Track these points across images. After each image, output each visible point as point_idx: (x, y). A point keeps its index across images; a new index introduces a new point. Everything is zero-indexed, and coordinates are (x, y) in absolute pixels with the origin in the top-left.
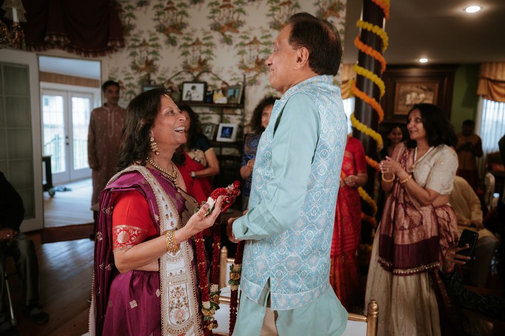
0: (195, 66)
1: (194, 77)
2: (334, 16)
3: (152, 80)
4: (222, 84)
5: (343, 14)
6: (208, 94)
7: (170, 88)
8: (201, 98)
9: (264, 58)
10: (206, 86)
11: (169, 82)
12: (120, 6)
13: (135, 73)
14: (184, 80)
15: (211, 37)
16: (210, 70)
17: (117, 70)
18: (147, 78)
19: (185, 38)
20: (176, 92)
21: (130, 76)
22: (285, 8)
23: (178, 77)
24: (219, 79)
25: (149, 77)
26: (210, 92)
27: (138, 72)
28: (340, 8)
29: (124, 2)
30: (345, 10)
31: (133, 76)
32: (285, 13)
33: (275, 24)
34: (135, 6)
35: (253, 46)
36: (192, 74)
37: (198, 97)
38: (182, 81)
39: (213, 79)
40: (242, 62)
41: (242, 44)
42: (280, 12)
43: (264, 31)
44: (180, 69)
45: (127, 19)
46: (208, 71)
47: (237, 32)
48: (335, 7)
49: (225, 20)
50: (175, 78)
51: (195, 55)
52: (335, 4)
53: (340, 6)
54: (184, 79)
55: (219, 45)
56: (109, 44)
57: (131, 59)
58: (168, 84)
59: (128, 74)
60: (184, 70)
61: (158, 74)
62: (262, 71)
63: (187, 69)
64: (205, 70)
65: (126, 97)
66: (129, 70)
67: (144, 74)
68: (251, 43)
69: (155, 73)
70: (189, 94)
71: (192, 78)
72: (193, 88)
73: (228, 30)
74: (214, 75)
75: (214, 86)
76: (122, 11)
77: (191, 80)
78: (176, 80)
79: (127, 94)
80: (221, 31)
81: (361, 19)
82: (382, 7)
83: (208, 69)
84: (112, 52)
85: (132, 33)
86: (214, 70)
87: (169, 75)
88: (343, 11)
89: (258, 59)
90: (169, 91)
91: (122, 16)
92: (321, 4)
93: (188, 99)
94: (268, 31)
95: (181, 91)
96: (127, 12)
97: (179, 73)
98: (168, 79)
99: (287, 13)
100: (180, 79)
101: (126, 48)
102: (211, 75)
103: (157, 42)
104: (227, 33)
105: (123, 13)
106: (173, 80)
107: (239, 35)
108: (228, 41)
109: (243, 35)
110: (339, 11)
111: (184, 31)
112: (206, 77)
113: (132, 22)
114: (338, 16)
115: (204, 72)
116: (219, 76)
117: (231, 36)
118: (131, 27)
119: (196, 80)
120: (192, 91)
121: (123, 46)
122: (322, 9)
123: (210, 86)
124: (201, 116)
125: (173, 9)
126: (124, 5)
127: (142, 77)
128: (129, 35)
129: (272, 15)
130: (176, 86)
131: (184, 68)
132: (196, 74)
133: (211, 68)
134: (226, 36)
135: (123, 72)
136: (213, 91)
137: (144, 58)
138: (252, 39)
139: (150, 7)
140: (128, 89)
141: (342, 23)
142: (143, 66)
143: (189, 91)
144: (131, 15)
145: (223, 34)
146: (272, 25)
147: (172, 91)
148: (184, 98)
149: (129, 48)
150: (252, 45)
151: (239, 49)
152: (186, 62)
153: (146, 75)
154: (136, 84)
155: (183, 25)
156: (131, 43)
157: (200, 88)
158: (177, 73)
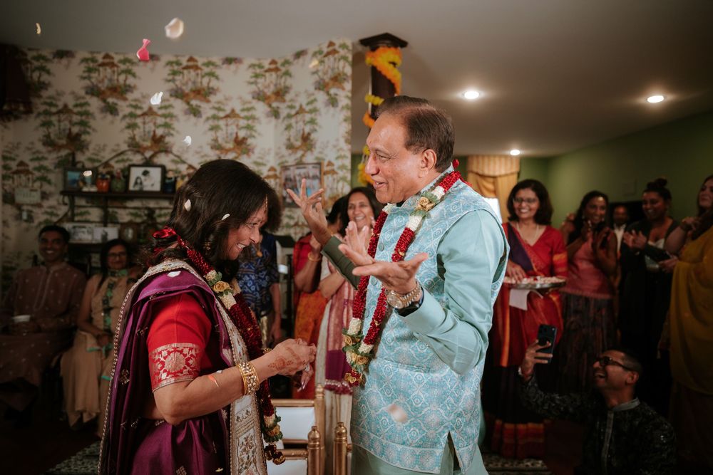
0: (148, 144)
1: (146, 158)
2: (338, 88)
3: (79, 162)
4: (188, 169)
5: (348, 86)
6: (167, 181)
7: (109, 173)
8: (157, 187)
9: (246, 137)
10: (164, 170)
11: (107, 164)
12: (25, 55)
13: (50, 152)
14: (131, 163)
15: (170, 106)
16: (169, 150)
17: (17, 146)
18: (71, 159)
19: (131, 106)
20: (120, 178)
21: (40, 156)
22: (271, 75)
23: (120, 158)
24: (184, 162)
25: (74, 158)
26: (171, 179)
27: (54, 150)
28: (345, 79)
29: (30, 49)
30: (350, 82)
31: (46, 155)
32: (271, 82)
33: (259, 94)
34: (50, 57)
35: (230, 121)
36: (143, 154)
37: (153, 185)
38: (127, 164)
39: (173, 161)
40: (216, 140)
41: (215, 117)
42: (265, 80)
43: (245, 103)
44: (124, 147)
45: (36, 75)
46: (167, 151)
47: (208, 101)
48: (339, 78)
49: (190, 85)
50: (116, 159)
51: (147, 130)
52: (339, 74)
53: (345, 77)
54: (131, 160)
55: (182, 117)
56: (5, 107)
57: (42, 132)
58: (104, 168)
59: (38, 152)
60: (131, 148)
61: (88, 154)
62: (244, 153)
63: (135, 147)
64: (162, 149)
65: (33, 186)
66: (39, 146)
67: (64, 153)
68: (227, 116)
69: (83, 153)
70: (139, 181)
71: (143, 159)
72: (145, 173)
73: (195, 98)
74: (176, 156)
75: (177, 171)
76: (27, 62)
77: (141, 162)
78: (117, 162)
79: (34, 181)
80: (185, 99)
81: (370, 93)
82: (393, 81)
83: (168, 148)
84: (9, 120)
85: (45, 94)
86: (175, 150)
87: (106, 155)
88: (348, 82)
89: (237, 137)
90: (108, 177)
91: (27, 69)
92: (320, 74)
93: (137, 188)
94: (250, 103)
95: (127, 178)
96: (36, 64)
97: (122, 153)
98: (104, 160)
99: (274, 81)
100: (123, 161)
101: (33, 116)
102: (171, 157)
103: (88, 108)
104: (194, 102)
105: (29, 65)
106: (112, 163)
107: (210, 105)
108: (195, 112)
109: (217, 106)
110: (343, 82)
111: (130, 96)
112: (162, 159)
113: (45, 78)
114: (343, 89)
115: (161, 151)
116: (183, 158)
117: (200, 107)
118: (44, 86)
119: (148, 163)
120: (143, 178)
121: (29, 111)
122: (322, 79)
123: (170, 170)
124: (157, 212)
125: (113, 65)
126: (31, 55)
127: (61, 157)
128: (40, 97)
129: (255, 83)
130: (119, 171)
131: (129, 146)
132: (148, 154)
133: (171, 147)
134: (192, 105)
135: (29, 149)
136: (176, 178)
137: (64, 130)
138: (228, 111)
139: (76, 61)
140: (37, 174)
141: (347, 97)
142: (64, 142)
143: (138, 178)
144: (42, 69)
145: (188, 103)
146: (256, 96)
147: (113, 177)
148: (131, 187)
149: (39, 114)
150: (229, 119)
151: (211, 123)
152: (133, 138)
153: (69, 154)
154: (51, 167)
155: (128, 88)
156: (42, 108)
157: (156, 174)
158: (119, 152)
